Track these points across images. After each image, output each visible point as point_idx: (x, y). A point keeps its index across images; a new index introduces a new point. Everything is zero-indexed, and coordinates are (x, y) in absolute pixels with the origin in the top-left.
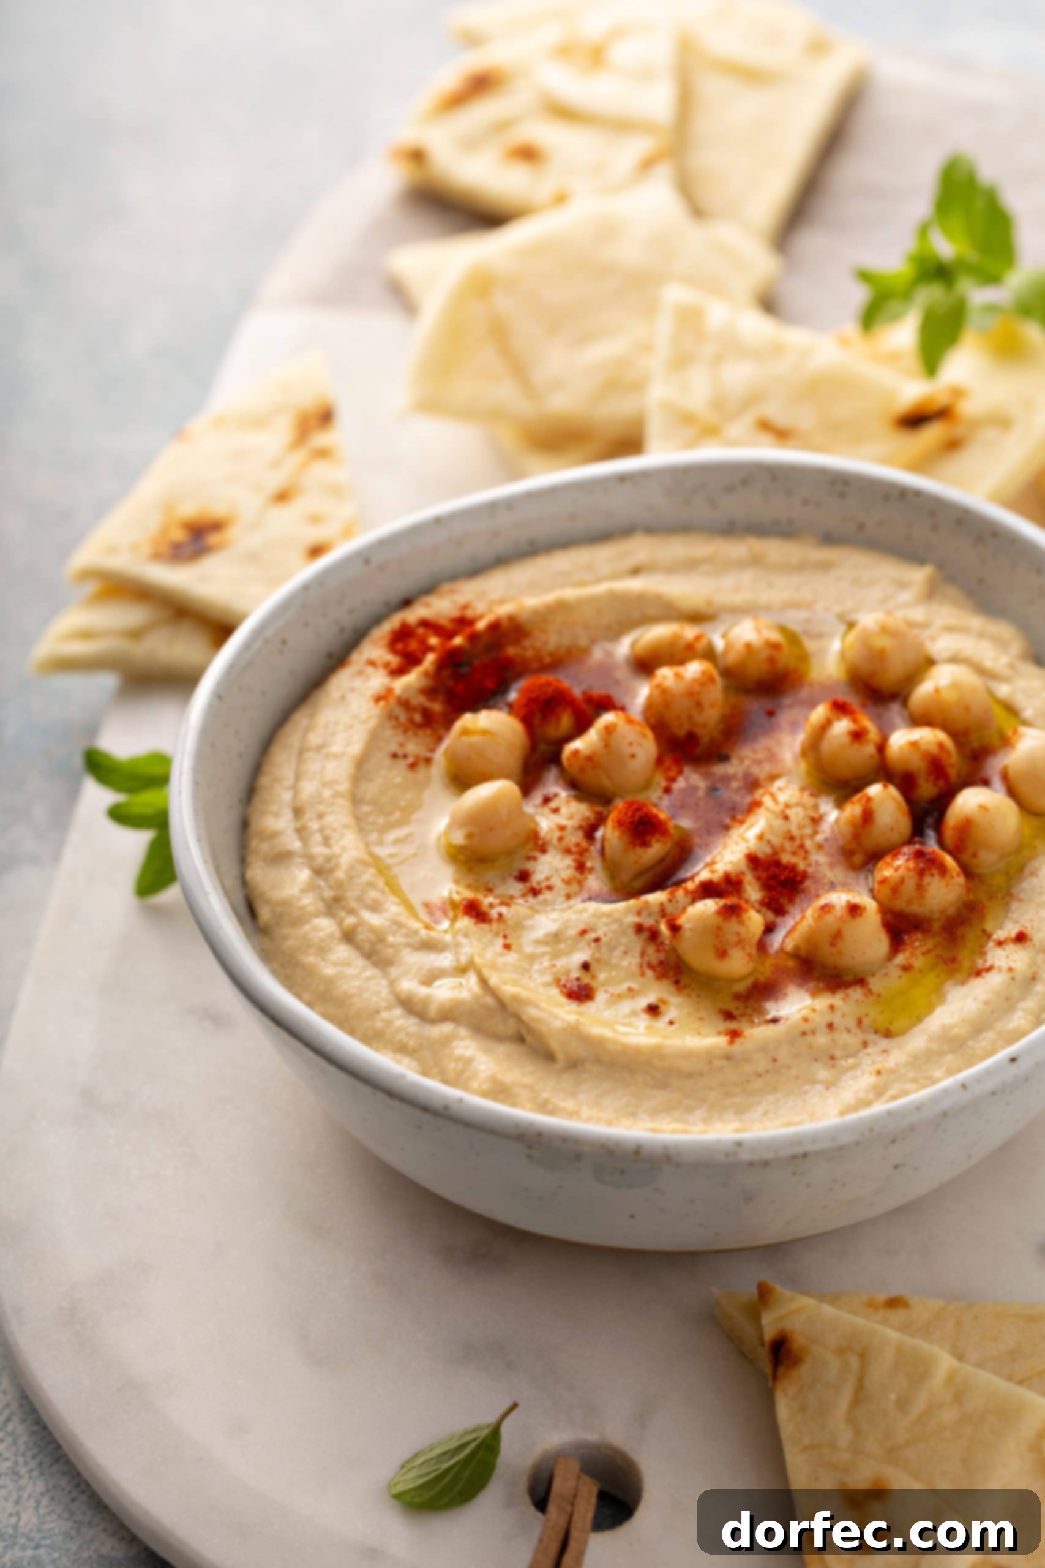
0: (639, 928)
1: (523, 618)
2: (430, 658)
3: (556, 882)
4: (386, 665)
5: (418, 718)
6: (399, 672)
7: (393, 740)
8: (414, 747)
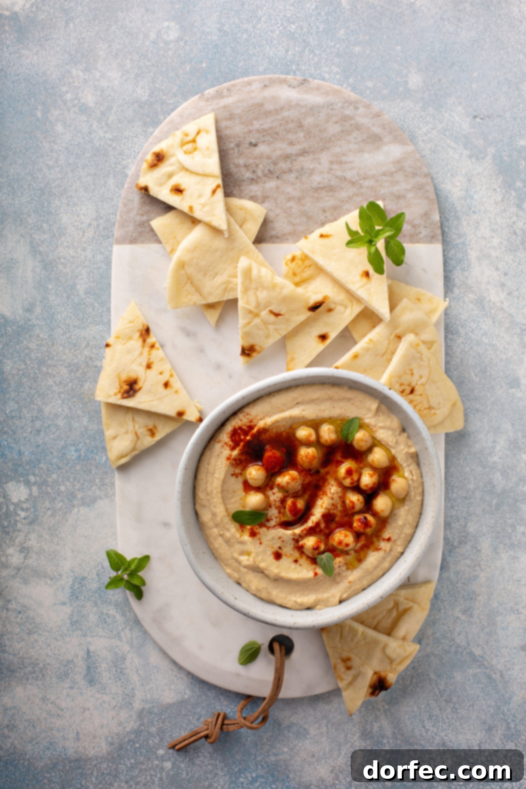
0: (294, 539)
1: (267, 427)
2: (242, 444)
3: (273, 517)
4: (230, 446)
5: (238, 462)
6: (233, 449)
7: (232, 470)
8: (238, 471)
